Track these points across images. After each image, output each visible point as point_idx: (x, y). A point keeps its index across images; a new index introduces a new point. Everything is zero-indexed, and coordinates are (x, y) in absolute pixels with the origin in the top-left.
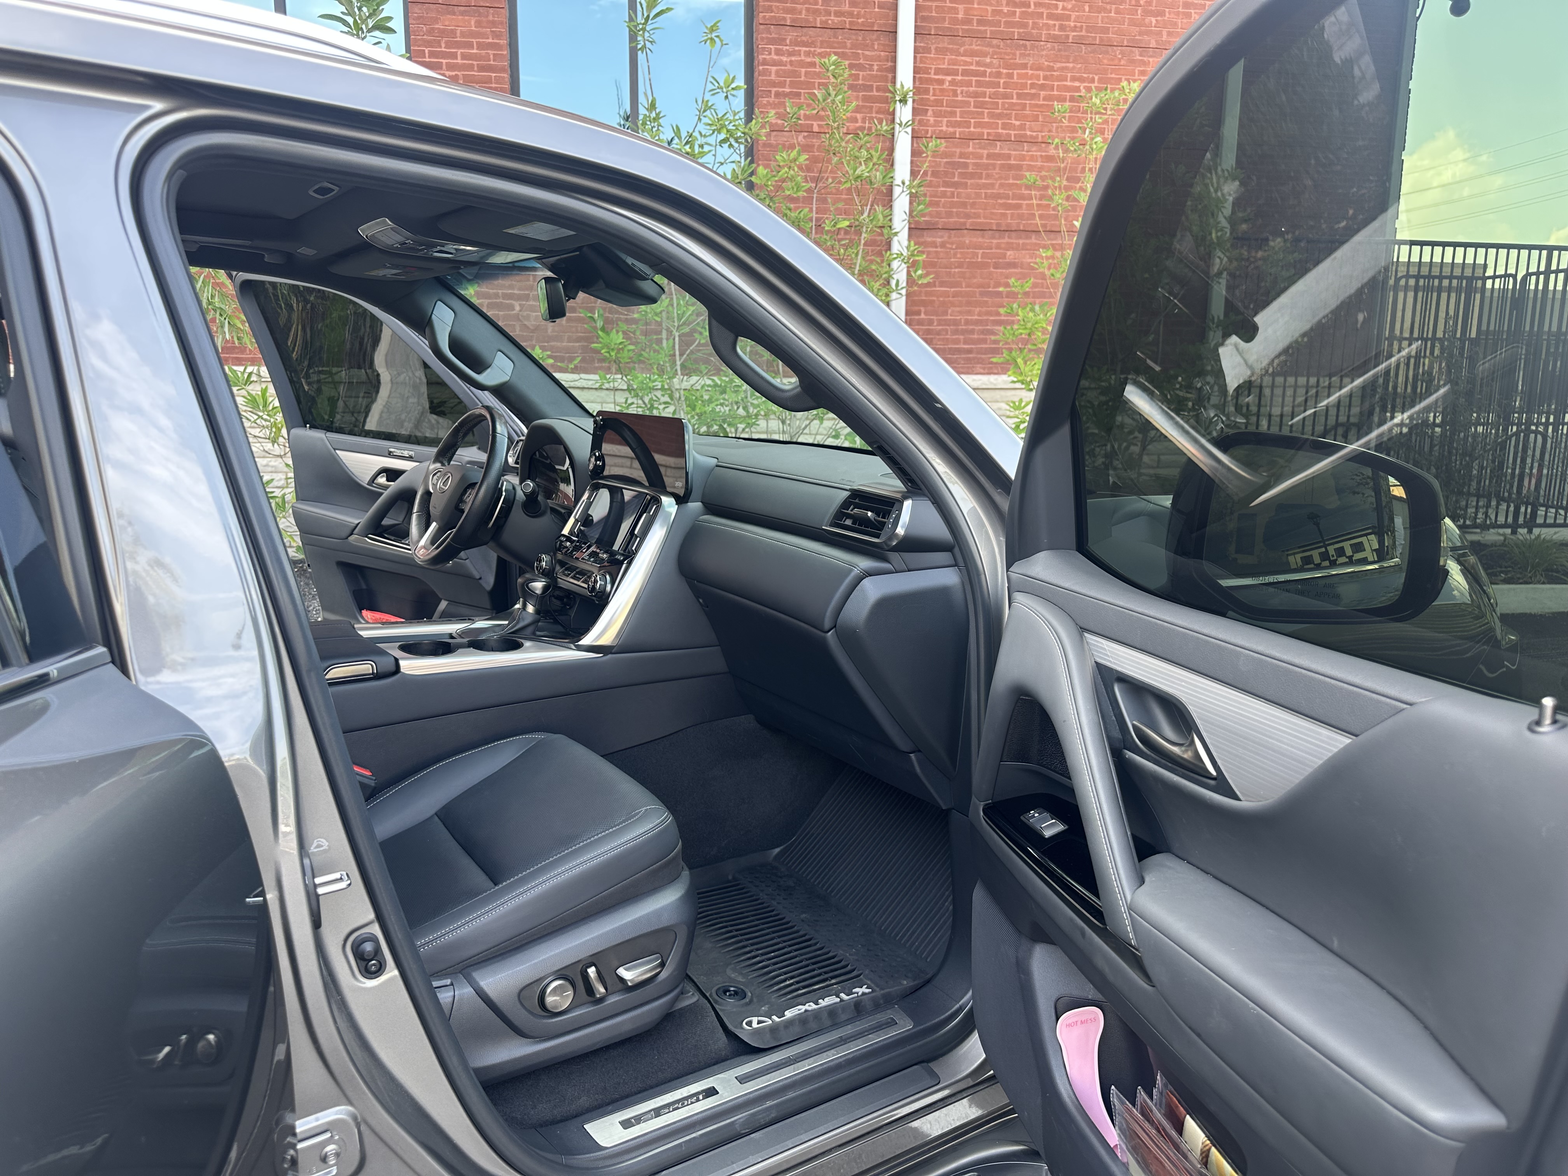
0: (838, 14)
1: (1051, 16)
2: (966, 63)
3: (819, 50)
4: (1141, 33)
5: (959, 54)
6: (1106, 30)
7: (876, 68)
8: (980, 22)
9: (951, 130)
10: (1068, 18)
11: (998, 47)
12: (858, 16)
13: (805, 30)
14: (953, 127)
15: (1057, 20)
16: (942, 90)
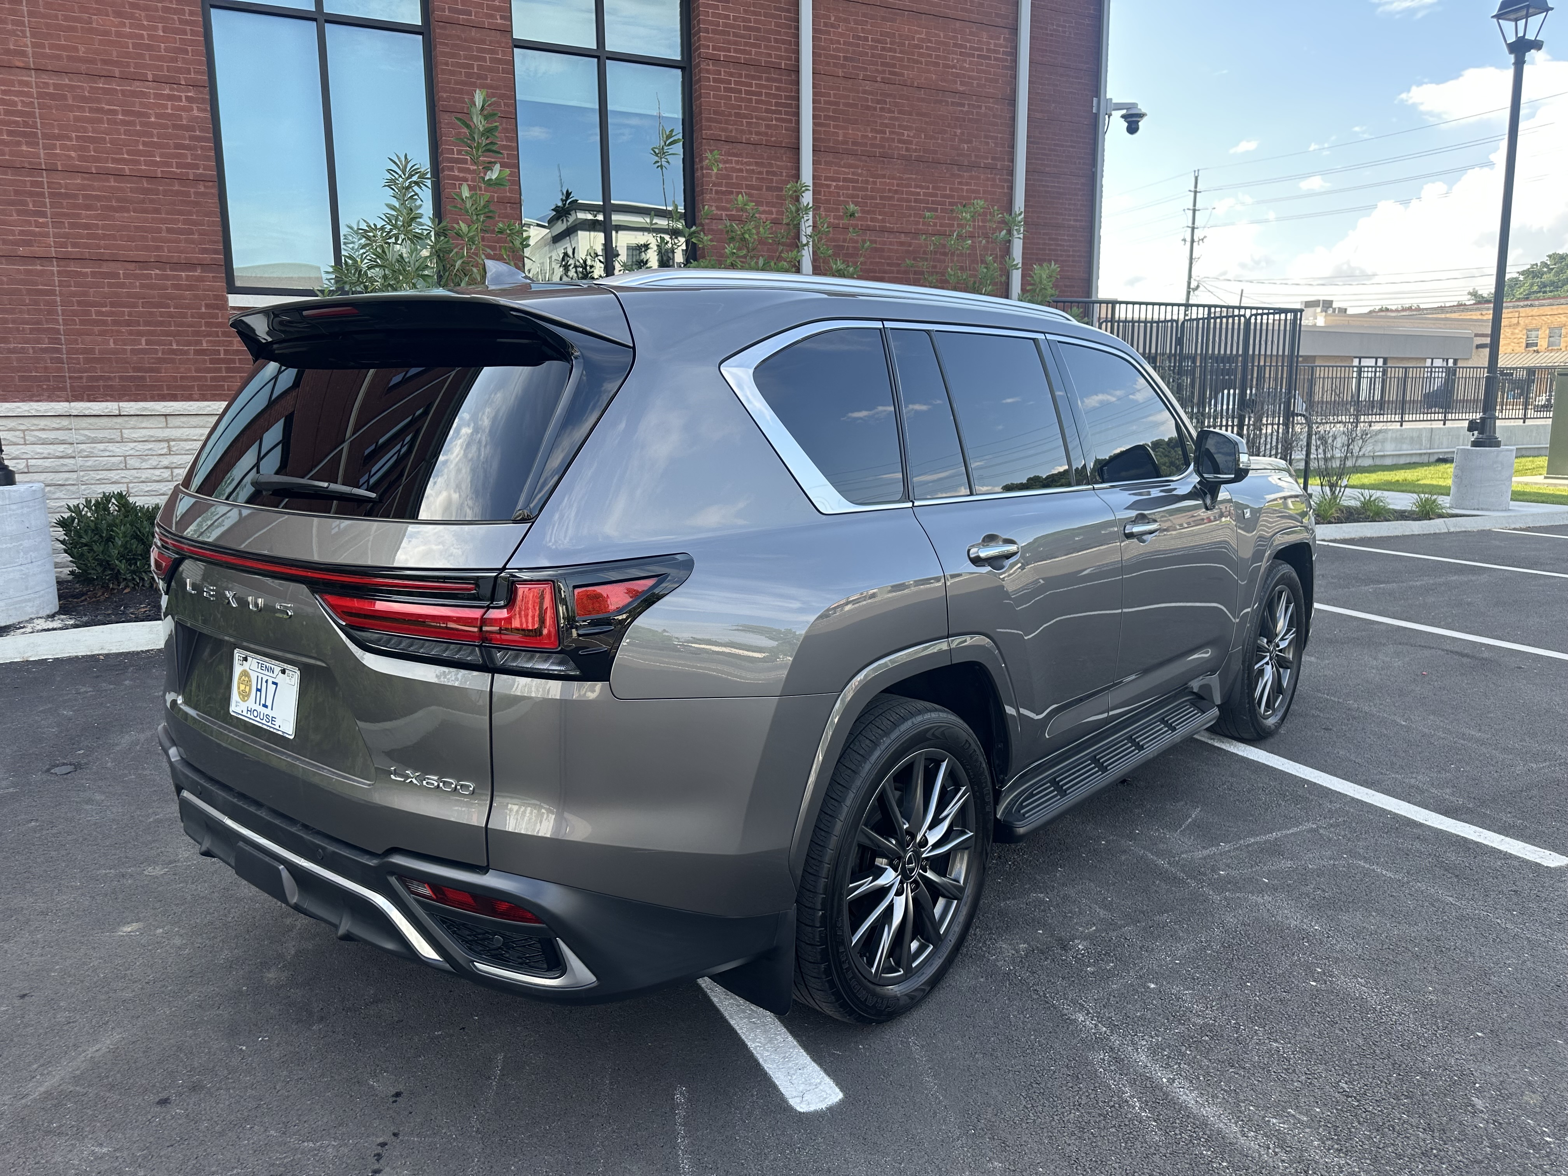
0: (758, 133)
1: (900, 141)
2: (845, 173)
3: (745, 160)
4: (958, 155)
5: (840, 166)
7: (784, 174)
8: (854, 143)
9: (836, 221)
10: (911, 143)
11: (866, 161)
12: (772, 136)
13: (735, 144)
14: (838, 219)
15: (904, 143)
16: (830, 192)
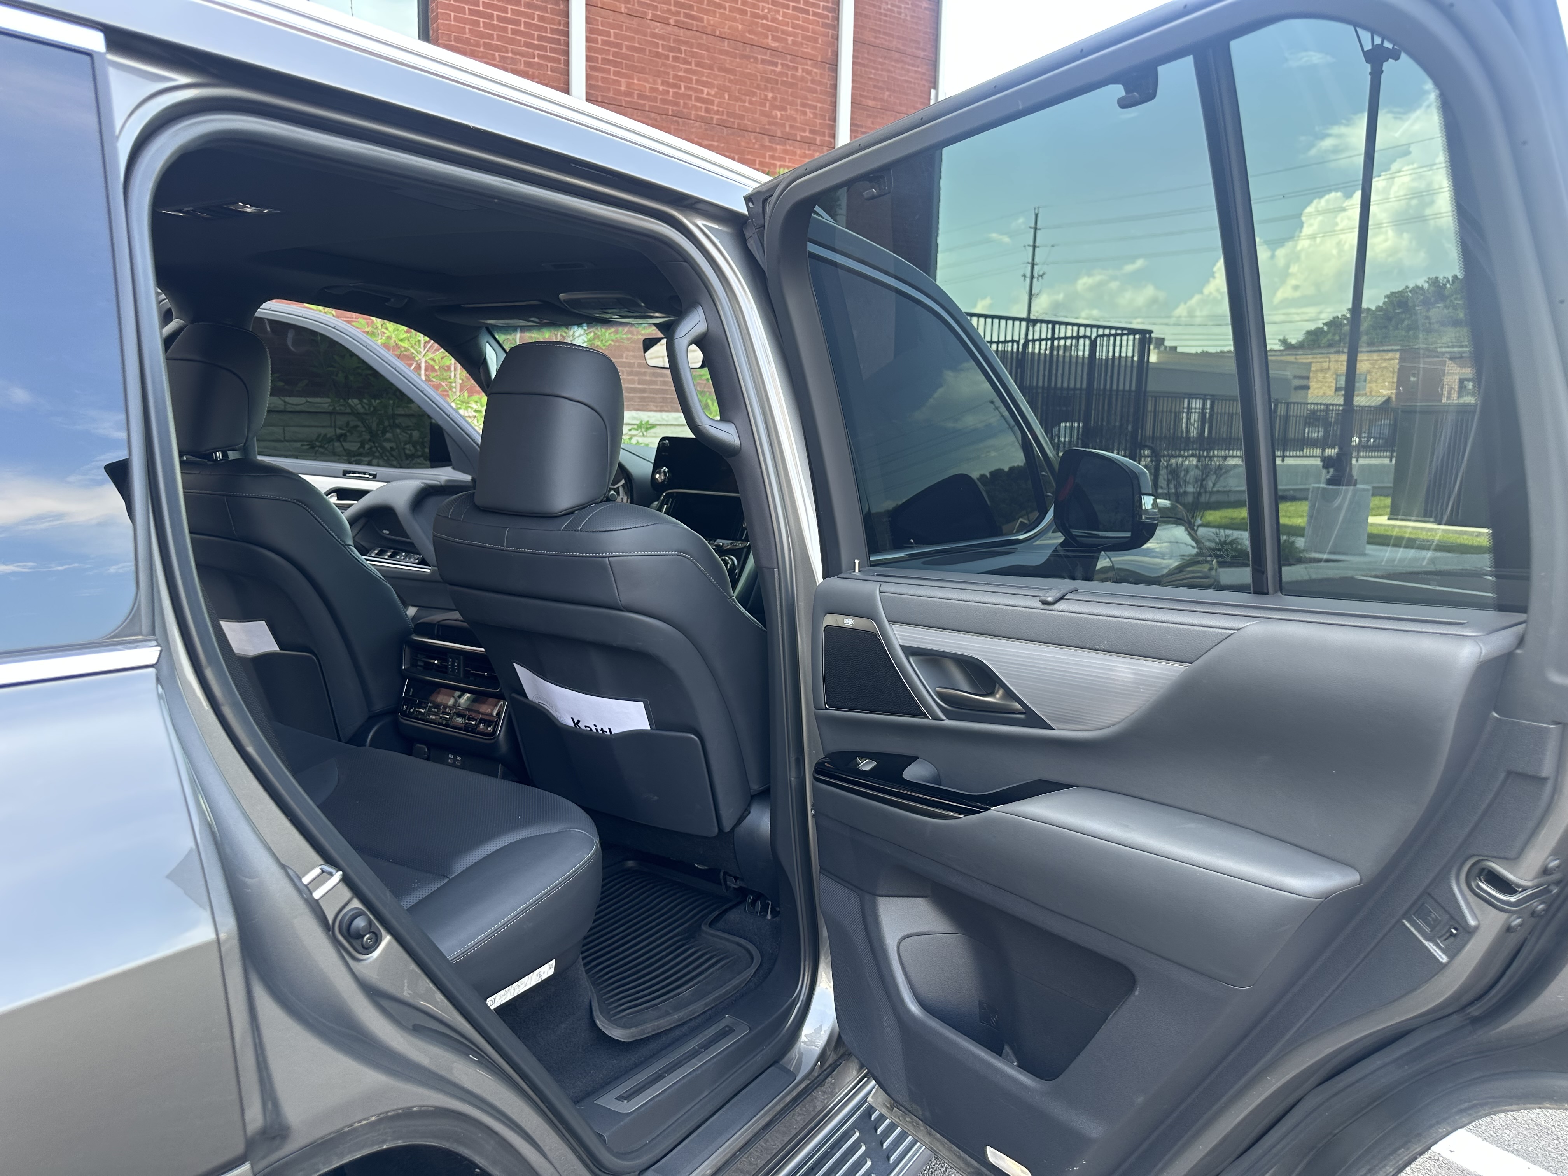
4: (770, 124)
6: (742, 117)
